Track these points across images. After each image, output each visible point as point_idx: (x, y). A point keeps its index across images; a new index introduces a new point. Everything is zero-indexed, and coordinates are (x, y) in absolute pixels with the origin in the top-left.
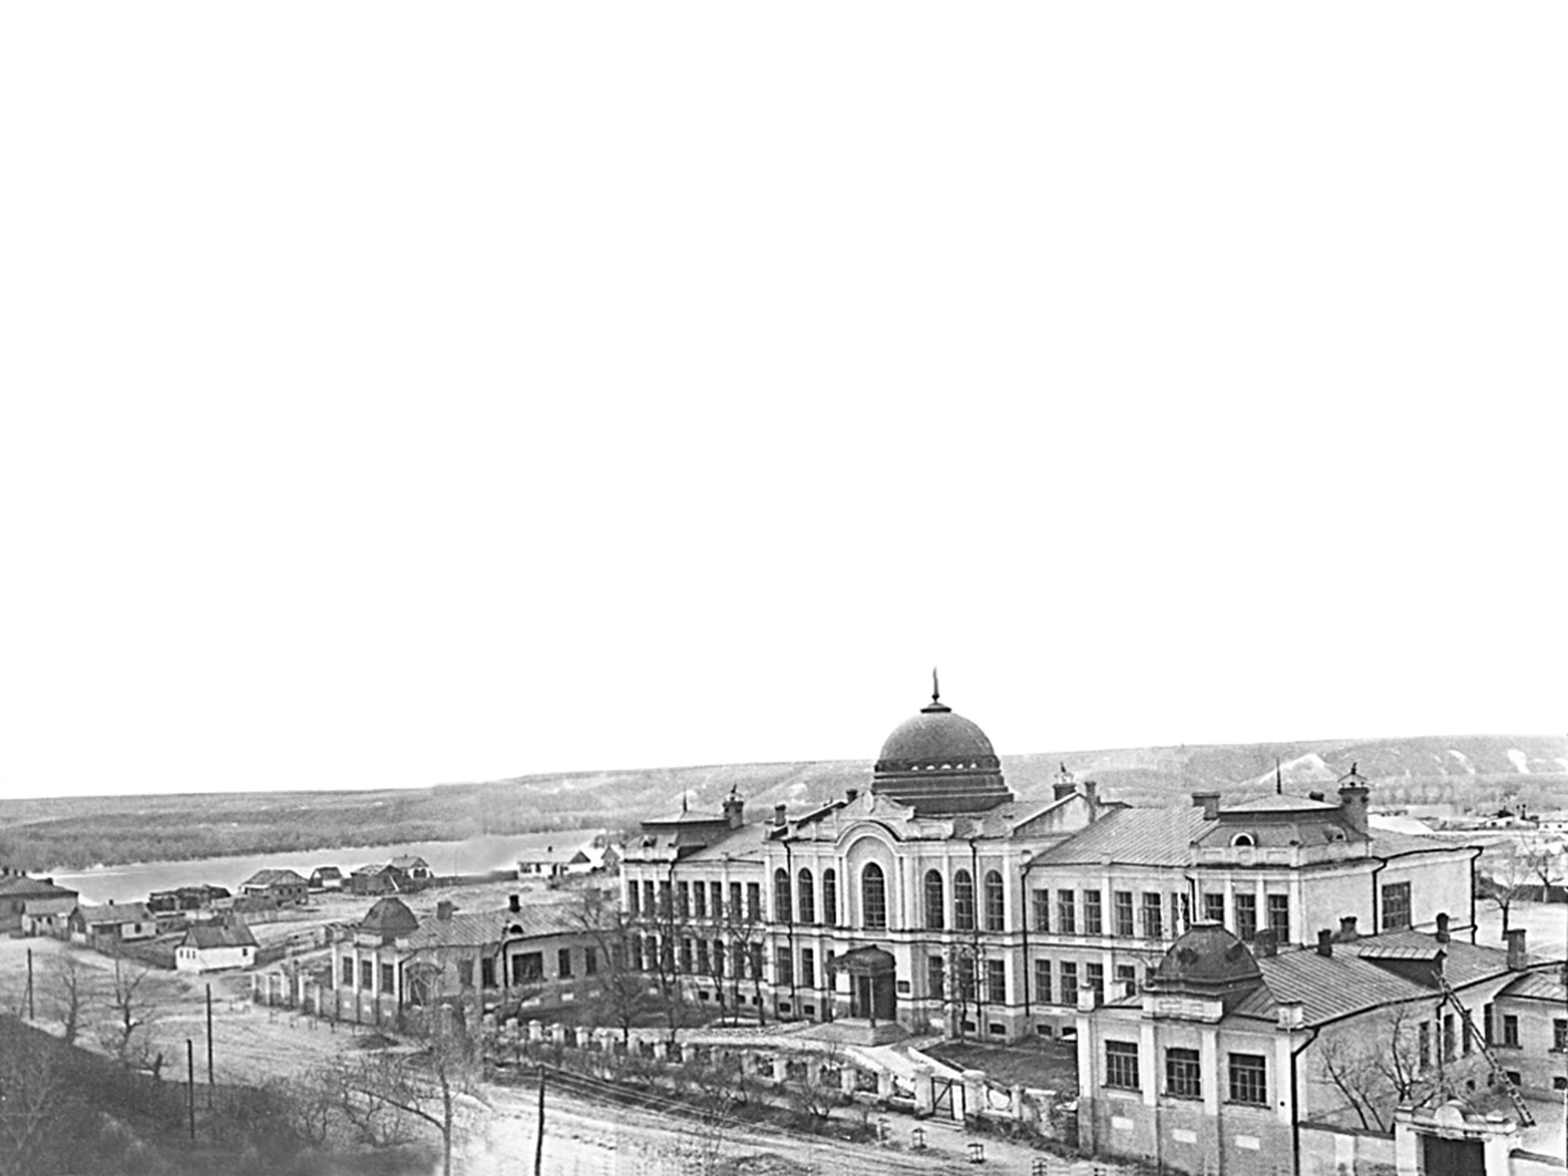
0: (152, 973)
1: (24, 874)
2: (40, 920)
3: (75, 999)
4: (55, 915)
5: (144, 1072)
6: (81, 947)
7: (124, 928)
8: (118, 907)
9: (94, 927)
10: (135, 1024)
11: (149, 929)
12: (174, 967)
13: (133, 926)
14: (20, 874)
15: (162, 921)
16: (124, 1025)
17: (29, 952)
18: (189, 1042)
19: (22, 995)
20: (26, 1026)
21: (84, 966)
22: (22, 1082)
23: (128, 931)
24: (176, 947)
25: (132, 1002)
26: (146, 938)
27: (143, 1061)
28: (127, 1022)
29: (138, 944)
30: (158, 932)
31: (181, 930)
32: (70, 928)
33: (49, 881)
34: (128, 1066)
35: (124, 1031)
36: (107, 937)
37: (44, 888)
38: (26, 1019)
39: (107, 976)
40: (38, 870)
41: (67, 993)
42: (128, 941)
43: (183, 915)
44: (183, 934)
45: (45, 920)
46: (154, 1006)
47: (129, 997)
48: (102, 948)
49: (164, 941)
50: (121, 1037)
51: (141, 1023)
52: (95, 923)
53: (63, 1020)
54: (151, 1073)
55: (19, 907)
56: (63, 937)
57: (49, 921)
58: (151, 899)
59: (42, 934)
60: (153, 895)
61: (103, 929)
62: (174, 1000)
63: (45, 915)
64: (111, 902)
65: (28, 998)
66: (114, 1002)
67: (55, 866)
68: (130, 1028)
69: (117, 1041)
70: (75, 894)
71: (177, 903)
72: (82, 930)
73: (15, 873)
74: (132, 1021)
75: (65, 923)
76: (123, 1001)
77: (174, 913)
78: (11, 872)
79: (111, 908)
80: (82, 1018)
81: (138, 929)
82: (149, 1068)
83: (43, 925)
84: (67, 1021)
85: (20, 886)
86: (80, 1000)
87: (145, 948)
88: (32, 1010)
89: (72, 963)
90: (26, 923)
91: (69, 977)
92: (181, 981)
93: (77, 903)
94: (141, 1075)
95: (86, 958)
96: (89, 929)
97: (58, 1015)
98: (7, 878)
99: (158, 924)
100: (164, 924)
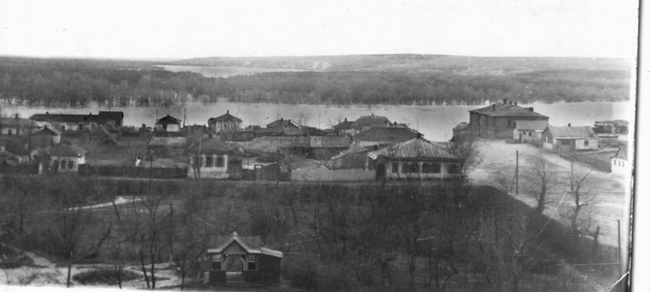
0: (595, 173)
1: (516, 104)
2: (524, 133)
3: (544, 185)
4: (534, 131)
5: (587, 236)
6: (549, 152)
7: (577, 142)
8: (573, 128)
9: (557, 139)
10: (582, 205)
11: (593, 144)
12: (609, 171)
13: (583, 141)
14: (513, 104)
15: (601, 139)
16: (574, 204)
17: (517, 152)
18: (619, 222)
19: (512, 179)
20: (513, 199)
21: (552, 165)
22: (510, 233)
23: (580, 145)
24: (611, 158)
25: (581, 190)
26: (591, 150)
27: (587, 230)
28: (577, 202)
29: (585, 153)
30: (599, 146)
31: (615, 146)
32: (543, 140)
33: (531, 109)
34: (577, 232)
35: (575, 208)
36: (565, 148)
37: (527, 114)
38: (513, 194)
39: (565, 172)
40: (525, 101)
41: (540, 181)
42: (579, 151)
43: (617, 137)
44: (617, 149)
45: (527, 133)
46: (596, 194)
47: (579, 187)
48: (563, 154)
49: (604, 153)
50: (573, 212)
51: (586, 205)
52: (559, 138)
53: (536, 197)
54: (592, 238)
55: (512, 123)
56: (537, 145)
57: (530, 134)
58: (595, 125)
59: (526, 142)
60: (596, 122)
61: (564, 142)
62: (609, 192)
63: (527, 130)
64: (569, 125)
65: (515, 182)
66: (569, 189)
67: (535, 100)
68: (578, 207)
69: (570, 215)
70: (546, 118)
71: (613, 129)
72: (550, 141)
73: (511, 102)
74: (580, 204)
75: (540, 136)
76: (575, 189)
77: (611, 135)
78: (508, 102)
79: (570, 128)
80: (549, 197)
81: (586, 143)
82: (591, 235)
83: (526, 137)
84: (538, 198)
85: (513, 111)
86: (548, 186)
87: (590, 156)
88: (517, 188)
89: (543, 162)
90: (516, 134)
91: (541, 171)
92: (613, 180)
93: (548, 124)
94: (587, 239)
95: (553, 159)
96: (555, 141)
97: (532, 193)
98: (506, 105)
99: (599, 142)
100: (604, 142)
